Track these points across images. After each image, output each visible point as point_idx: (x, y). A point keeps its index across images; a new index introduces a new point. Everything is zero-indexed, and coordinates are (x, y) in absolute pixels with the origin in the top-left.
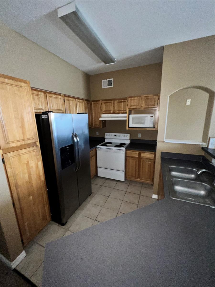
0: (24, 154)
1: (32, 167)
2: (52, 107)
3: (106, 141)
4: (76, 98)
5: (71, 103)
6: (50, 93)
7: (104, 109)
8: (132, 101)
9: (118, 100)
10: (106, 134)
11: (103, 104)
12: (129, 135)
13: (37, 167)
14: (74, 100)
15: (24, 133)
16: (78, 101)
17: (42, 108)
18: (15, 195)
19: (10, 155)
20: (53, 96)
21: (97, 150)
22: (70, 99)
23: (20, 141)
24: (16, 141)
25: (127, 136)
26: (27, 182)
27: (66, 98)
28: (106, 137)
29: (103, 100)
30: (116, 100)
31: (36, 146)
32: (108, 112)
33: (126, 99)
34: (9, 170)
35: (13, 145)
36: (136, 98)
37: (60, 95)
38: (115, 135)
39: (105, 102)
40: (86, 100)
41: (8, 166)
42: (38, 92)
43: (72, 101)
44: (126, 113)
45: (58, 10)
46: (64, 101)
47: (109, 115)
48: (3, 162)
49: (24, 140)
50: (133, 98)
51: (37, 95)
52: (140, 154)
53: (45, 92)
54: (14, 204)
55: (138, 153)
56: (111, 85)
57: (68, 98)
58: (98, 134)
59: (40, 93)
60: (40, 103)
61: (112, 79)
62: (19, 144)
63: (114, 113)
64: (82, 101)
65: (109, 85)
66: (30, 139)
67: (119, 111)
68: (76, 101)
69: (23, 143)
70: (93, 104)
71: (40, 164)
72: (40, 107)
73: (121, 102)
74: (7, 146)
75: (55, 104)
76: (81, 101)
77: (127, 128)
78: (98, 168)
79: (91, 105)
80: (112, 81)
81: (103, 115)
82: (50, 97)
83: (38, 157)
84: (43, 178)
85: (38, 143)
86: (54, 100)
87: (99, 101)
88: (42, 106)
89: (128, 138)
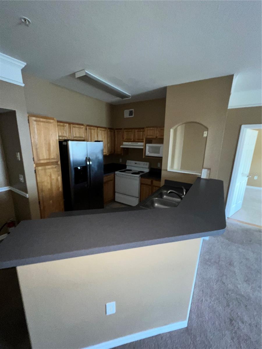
0: (49, 169)
1: (53, 179)
2: (75, 135)
3: (128, 168)
4: (98, 127)
5: (93, 131)
6: (73, 124)
7: (125, 137)
8: (148, 131)
9: (138, 129)
10: (128, 161)
11: (125, 132)
12: (148, 163)
13: (57, 180)
14: (96, 128)
15: (49, 154)
16: (100, 130)
17: (66, 136)
18: (40, 195)
19: (40, 168)
20: (77, 126)
21: (115, 175)
22: (92, 128)
23: (47, 159)
24: (44, 159)
25: (146, 165)
26: (49, 189)
27: (88, 127)
28: (127, 164)
29: (125, 129)
30: (137, 129)
31: (58, 165)
32: (128, 140)
33: (143, 128)
34: (38, 178)
35: (42, 162)
36: (152, 128)
37: (83, 125)
38: (136, 163)
39: (126, 130)
40: (109, 128)
41: (38, 176)
42: (64, 124)
43: (94, 129)
44: (143, 142)
45: (76, 73)
46: (86, 130)
47: (130, 143)
48: (35, 172)
49: (49, 159)
50: (149, 128)
51: (63, 126)
52: (152, 182)
53: (70, 124)
54: (39, 202)
55: (151, 180)
56: (132, 115)
57: (90, 127)
58: (121, 161)
59: (65, 124)
60: (65, 132)
61: (133, 110)
62: (45, 161)
63: (134, 141)
64: (105, 129)
65: (130, 115)
66: (54, 159)
67: (138, 139)
68: (98, 129)
69: (48, 161)
70: (116, 132)
71: (60, 178)
72: (65, 135)
73: (141, 131)
74: (38, 162)
75: (77, 133)
76: (103, 129)
77: (144, 157)
78: (116, 193)
79: (114, 132)
80: (133, 111)
81: (124, 143)
82: (73, 127)
83: (58, 173)
84: (61, 189)
85: (59, 163)
86: (77, 129)
87: (121, 129)
88: (66, 134)
89: (147, 166)
